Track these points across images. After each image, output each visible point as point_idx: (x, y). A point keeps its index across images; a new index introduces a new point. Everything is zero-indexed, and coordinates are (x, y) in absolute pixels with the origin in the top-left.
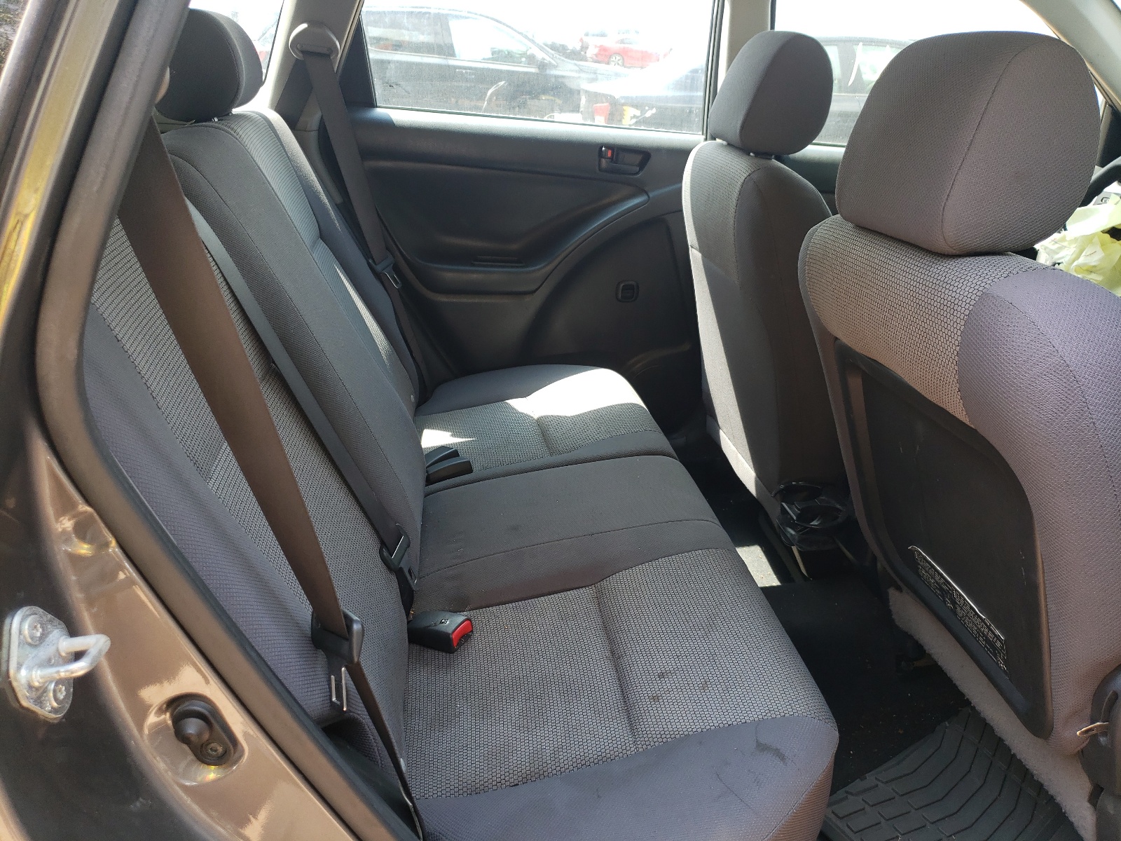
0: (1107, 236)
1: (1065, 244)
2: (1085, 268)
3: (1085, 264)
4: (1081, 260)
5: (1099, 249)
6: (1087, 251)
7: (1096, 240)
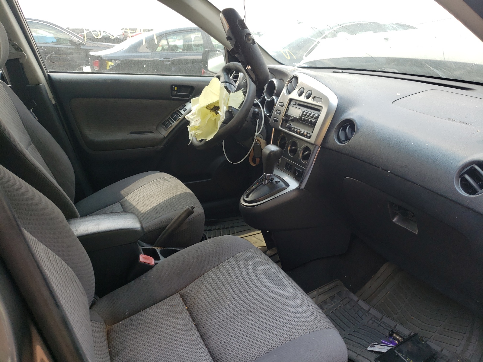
5: (199, 117)
7: (200, 113)
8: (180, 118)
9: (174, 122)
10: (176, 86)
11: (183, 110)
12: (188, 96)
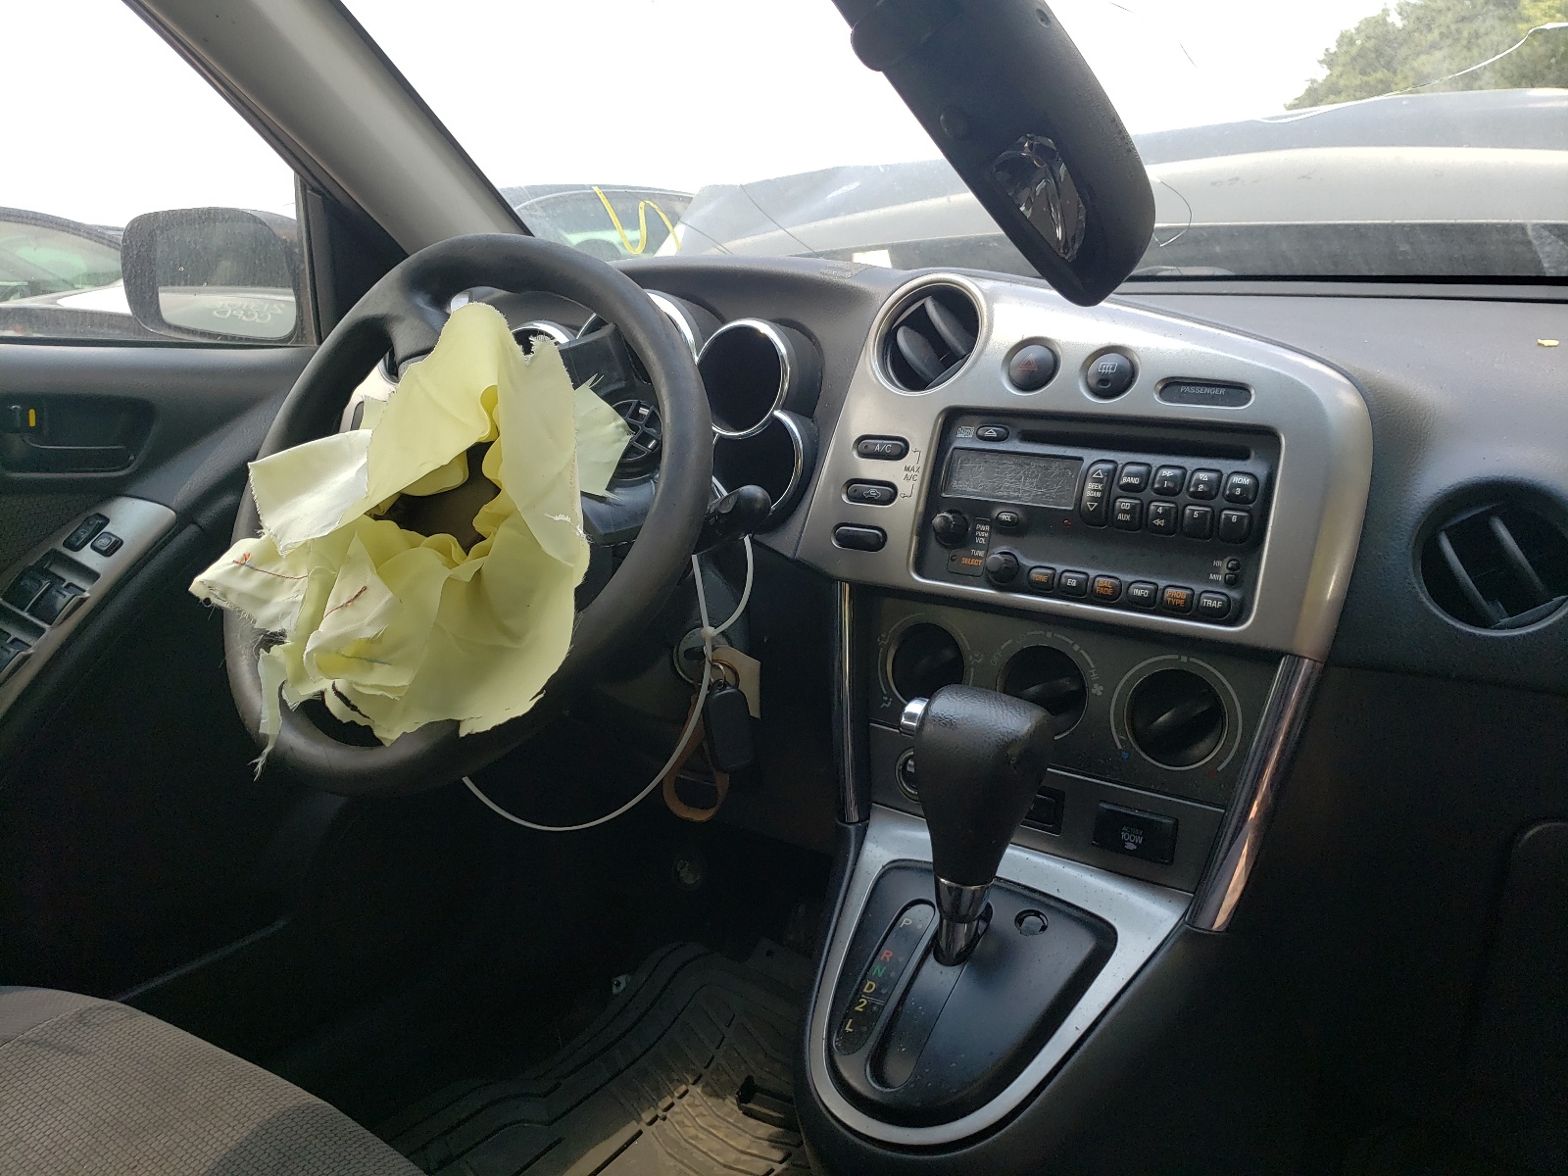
0: (390, 526)
1: (281, 568)
2: (349, 651)
3: (343, 639)
4: (326, 628)
5: (370, 578)
6: (342, 591)
7: (356, 546)
8: (83, 600)
9: (43, 631)
10: (29, 400)
11: (94, 547)
12: (116, 460)
